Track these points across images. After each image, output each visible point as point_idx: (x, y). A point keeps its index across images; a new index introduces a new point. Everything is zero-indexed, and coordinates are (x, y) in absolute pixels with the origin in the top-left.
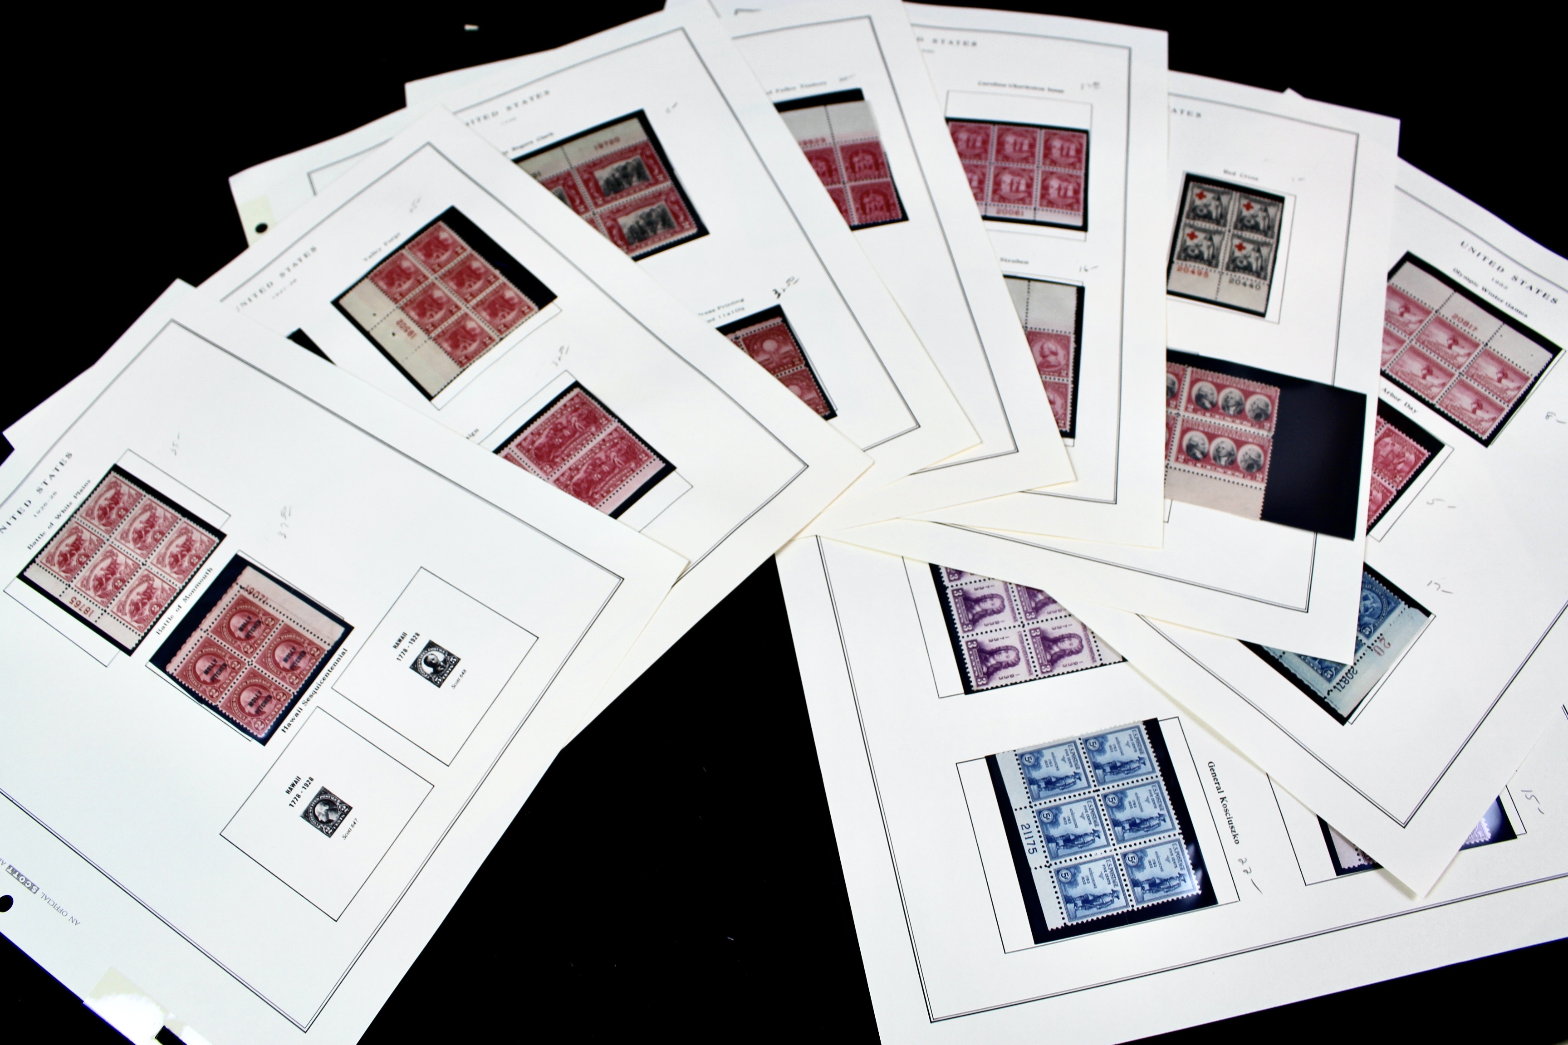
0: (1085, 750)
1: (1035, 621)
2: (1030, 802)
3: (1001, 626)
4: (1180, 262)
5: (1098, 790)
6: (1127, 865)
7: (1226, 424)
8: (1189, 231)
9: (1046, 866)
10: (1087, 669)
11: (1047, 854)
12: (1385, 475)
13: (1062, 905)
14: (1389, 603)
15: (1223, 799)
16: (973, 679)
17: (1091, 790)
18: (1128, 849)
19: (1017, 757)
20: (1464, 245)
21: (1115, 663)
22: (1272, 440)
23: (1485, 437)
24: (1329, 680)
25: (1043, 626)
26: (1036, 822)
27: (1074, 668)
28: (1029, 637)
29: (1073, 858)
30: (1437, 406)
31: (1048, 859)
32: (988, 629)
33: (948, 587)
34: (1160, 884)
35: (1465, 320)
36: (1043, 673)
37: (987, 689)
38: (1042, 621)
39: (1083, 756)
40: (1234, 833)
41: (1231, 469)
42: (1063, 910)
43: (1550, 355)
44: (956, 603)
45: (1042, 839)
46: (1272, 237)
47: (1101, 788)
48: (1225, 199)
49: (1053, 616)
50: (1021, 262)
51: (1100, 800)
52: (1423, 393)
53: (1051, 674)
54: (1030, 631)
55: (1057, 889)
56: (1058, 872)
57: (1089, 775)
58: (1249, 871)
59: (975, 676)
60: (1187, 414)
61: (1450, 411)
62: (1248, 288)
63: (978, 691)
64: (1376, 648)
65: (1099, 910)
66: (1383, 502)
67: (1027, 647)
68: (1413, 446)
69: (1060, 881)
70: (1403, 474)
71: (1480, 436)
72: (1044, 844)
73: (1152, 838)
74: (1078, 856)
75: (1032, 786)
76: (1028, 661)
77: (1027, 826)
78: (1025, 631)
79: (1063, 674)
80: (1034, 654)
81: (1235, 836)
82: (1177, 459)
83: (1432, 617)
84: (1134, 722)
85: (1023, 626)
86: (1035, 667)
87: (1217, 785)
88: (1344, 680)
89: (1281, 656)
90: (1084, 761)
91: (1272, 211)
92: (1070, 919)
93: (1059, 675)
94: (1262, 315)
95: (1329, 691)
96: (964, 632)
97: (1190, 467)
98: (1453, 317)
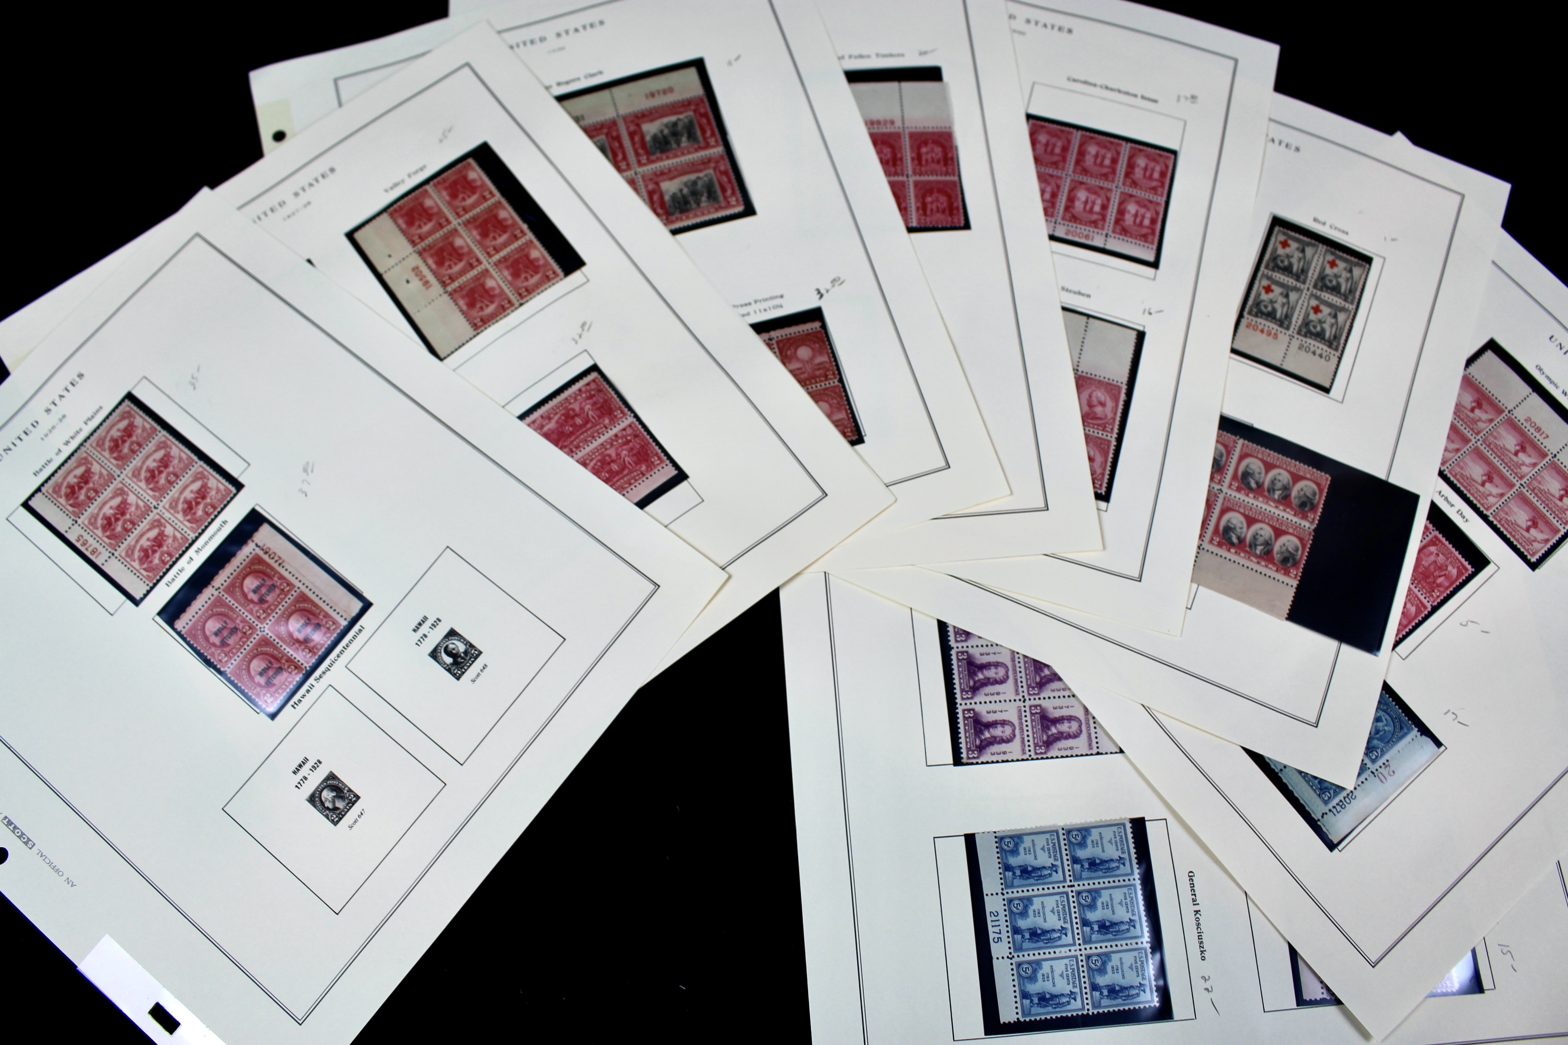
0: (1066, 842)
1: (1037, 697)
2: (1002, 889)
3: (1002, 697)
4: (1250, 318)
5: (1073, 886)
6: (1089, 967)
7: (1269, 508)
8: (1265, 283)
9: (1008, 957)
10: (1082, 755)
11: (1011, 945)
12: (1423, 587)
13: (1018, 999)
14: (1401, 728)
15: (1197, 912)
16: (964, 750)
17: (1066, 885)
18: (1094, 951)
19: (997, 840)
20: (1553, 339)
21: (1111, 753)
22: (1313, 534)
23: (1533, 560)
24: (1326, 803)
25: (1045, 704)
26: (1005, 910)
27: (1069, 753)
28: (1028, 714)
29: (1036, 952)
30: (1491, 518)
31: (1012, 950)
32: (988, 699)
33: (953, 648)
34: (1119, 991)
35: (1537, 425)
36: (1036, 754)
37: (977, 763)
38: (1044, 698)
39: (1063, 848)
40: (1202, 949)
41: (1265, 560)
42: (1019, 1005)
44: (959, 666)
45: (1009, 929)
46: (1352, 303)
47: (1076, 884)
48: (1309, 251)
49: (1056, 694)
50: (1083, 295)
51: (1073, 897)
52: (1479, 501)
53: (1044, 756)
54: (1030, 707)
55: (1016, 983)
56: (1019, 965)
57: (1067, 868)
58: (1210, 989)
59: (967, 748)
60: (1229, 492)
61: (1503, 525)
62: (1317, 357)
63: (967, 764)
64: (1380, 775)
65: (1054, 1010)
66: (1416, 616)
67: (1025, 724)
68: (1457, 559)
69: (1019, 975)
70: (1442, 589)
72: (1009, 934)
73: (1119, 943)
74: (1041, 952)
75: (1007, 873)
76: (1023, 739)
77: (996, 914)
78: (1025, 707)
79: (1057, 757)
80: (1030, 733)
81: (1202, 952)
82: (1211, 541)
83: (1443, 748)
84: (1121, 819)
85: (1024, 701)
86: (1029, 746)
87: (1194, 897)
88: (1341, 804)
89: (1281, 770)
90: (1064, 853)
91: (1357, 271)
92: (1024, 1015)
93: (1052, 758)
94: (1327, 390)
95: (1323, 814)
96: (963, 699)
97: (1222, 552)
98: (1525, 420)
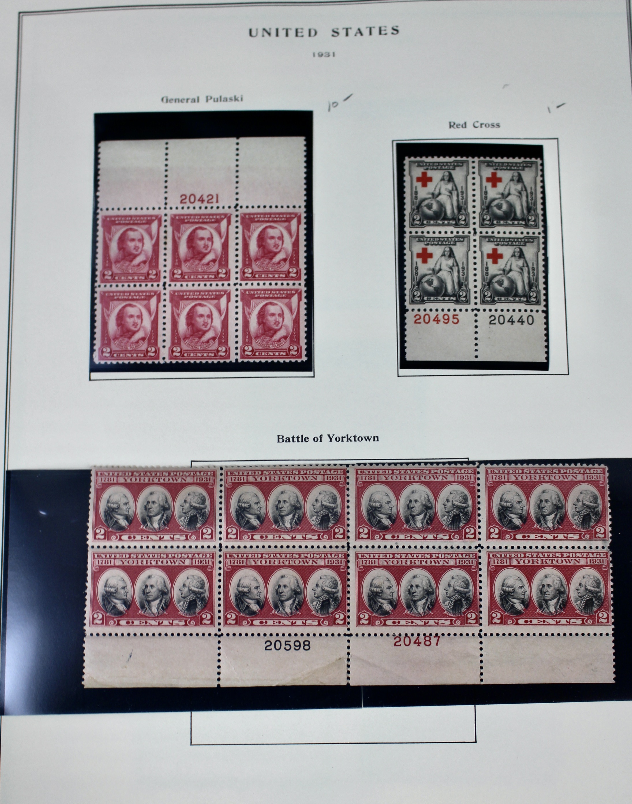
4: (416, 307)
7: (546, 544)
8: (418, 248)
22: (610, 553)
46: (536, 226)
48: (458, 175)
62: (516, 324)
91: (528, 176)
94: (544, 366)
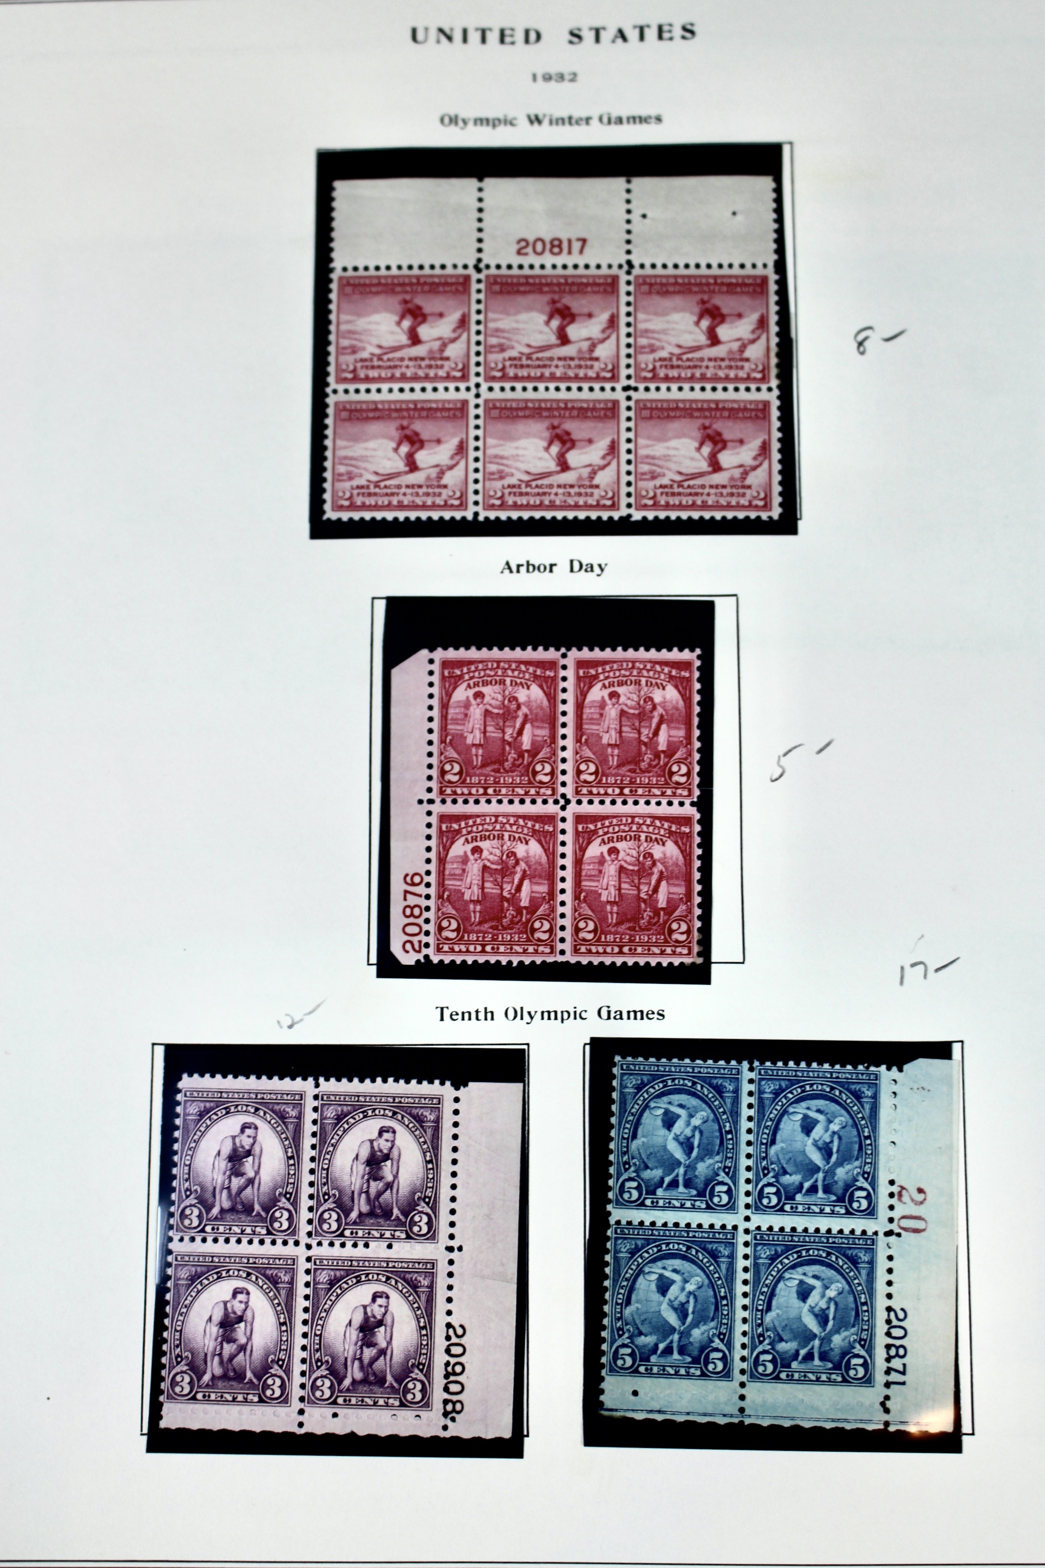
12: (649, 786)
14: (858, 1096)
20: (420, 36)
23: (776, 512)
24: (868, 1380)
30: (637, 516)
35: (547, 239)
43: (766, 183)
52: (587, 507)
61: (667, 506)
64: (905, 1223)
66: (687, 856)
68: (655, 663)
70: (680, 754)
71: (764, 516)
83: (956, 1049)
88: (893, 1352)
89: (742, 1410)
95: (883, 1404)
98: (519, 252)
